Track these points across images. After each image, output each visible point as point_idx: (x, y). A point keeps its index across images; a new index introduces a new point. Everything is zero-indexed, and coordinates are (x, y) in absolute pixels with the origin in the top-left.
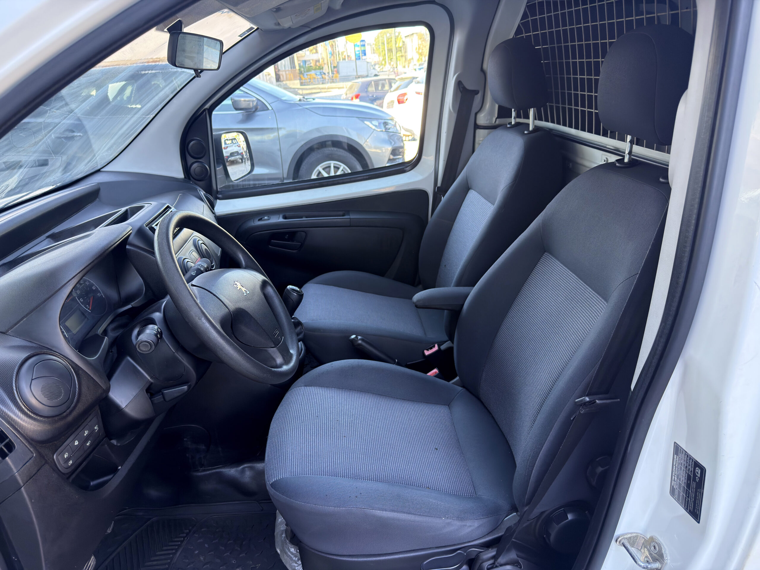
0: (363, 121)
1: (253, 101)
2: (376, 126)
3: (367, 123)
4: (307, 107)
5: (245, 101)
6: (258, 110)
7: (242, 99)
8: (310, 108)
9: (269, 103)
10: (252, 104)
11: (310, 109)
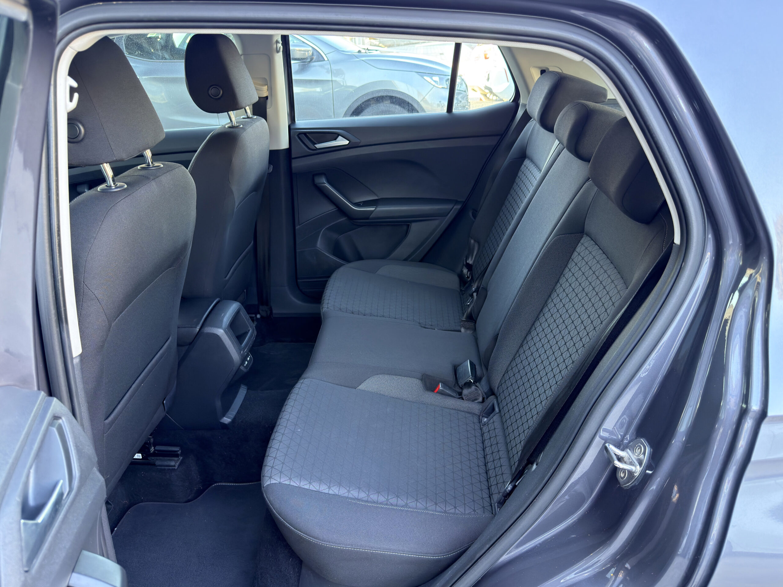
0: (422, 77)
1: (308, 51)
2: (435, 81)
3: (428, 79)
4: (363, 59)
5: (300, 50)
6: (313, 61)
7: (297, 48)
8: (366, 60)
9: (325, 54)
10: (308, 54)
11: (368, 62)
